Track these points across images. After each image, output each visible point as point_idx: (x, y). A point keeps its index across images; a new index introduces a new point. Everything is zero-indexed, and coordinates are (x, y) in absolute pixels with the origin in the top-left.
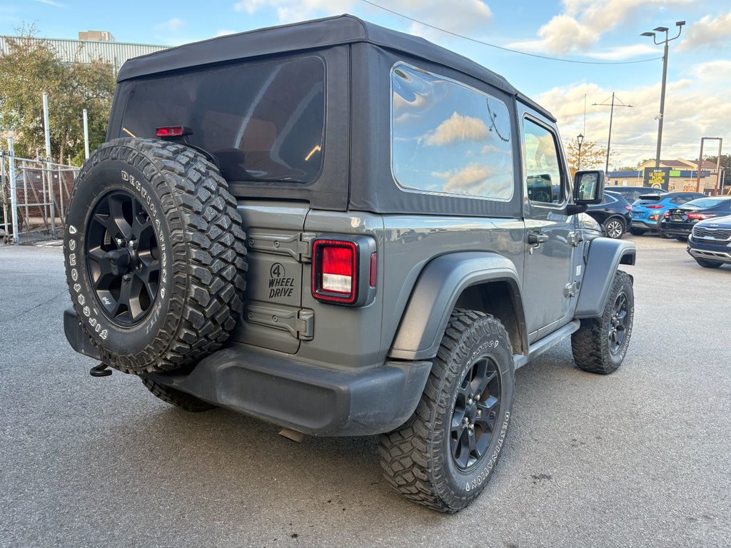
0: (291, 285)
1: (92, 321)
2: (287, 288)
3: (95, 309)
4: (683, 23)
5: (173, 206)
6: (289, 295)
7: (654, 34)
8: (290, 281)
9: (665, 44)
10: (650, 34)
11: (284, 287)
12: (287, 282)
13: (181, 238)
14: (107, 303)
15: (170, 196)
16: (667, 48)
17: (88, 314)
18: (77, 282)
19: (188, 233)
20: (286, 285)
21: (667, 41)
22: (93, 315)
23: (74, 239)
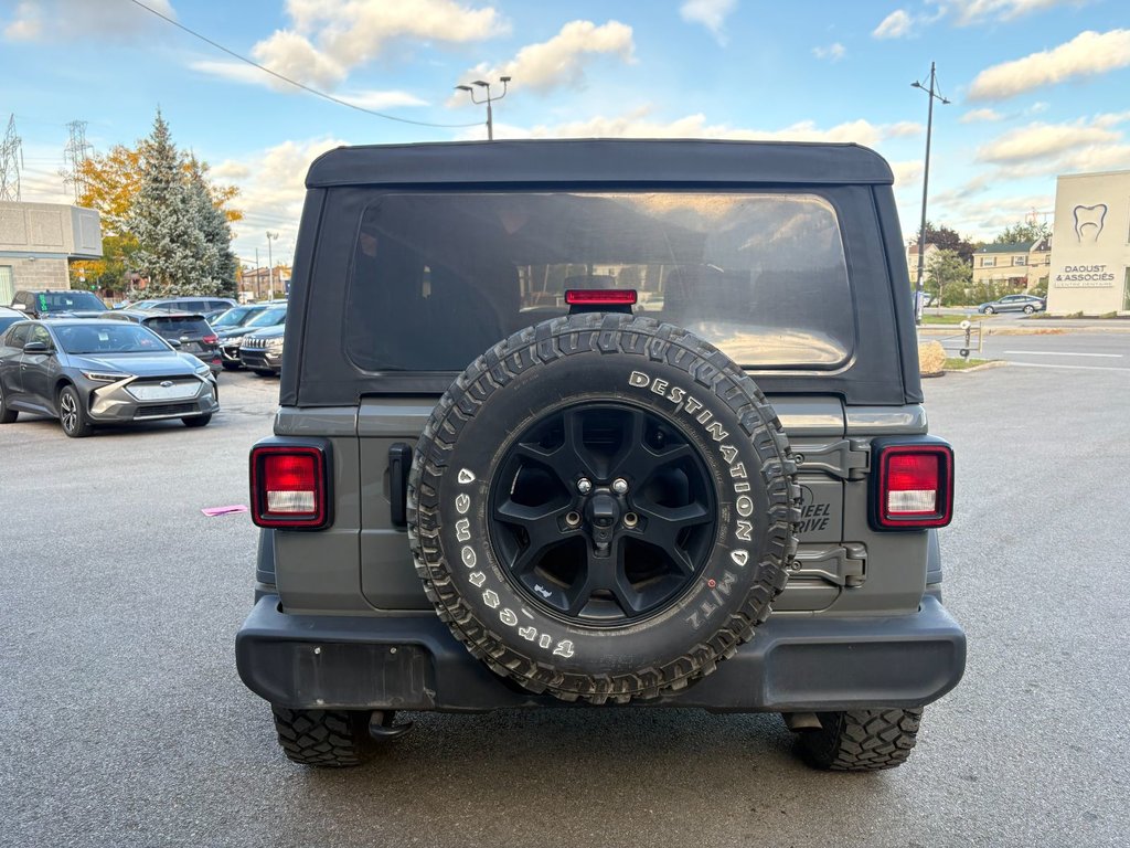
0: (825, 514)
1: (528, 633)
2: (817, 518)
3: (524, 611)
4: (508, 79)
5: (759, 423)
6: (820, 528)
7: (471, 89)
8: (824, 508)
9: (487, 104)
10: (466, 89)
11: (811, 518)
12: (818, 509)
13: (778, 470)
14: (546, 594)
15: (749, 408)
16: (489, 109)
17: (512, 621)
18: (476, 570)
19: (786, 461)
20: (816, 514)
21: (489, 101)
22: (524, 622)
23: (465, 493)
